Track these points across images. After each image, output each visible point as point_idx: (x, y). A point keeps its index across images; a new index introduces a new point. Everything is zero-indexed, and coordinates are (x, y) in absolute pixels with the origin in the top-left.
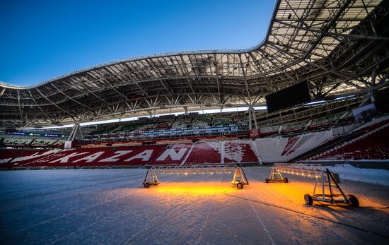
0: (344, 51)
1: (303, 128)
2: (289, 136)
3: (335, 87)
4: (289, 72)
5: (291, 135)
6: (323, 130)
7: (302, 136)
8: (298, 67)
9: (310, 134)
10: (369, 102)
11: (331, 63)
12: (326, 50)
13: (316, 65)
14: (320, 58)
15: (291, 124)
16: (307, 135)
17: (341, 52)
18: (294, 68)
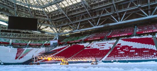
0: (57, 14)
1: (27, 44)
2: (18, 48)
3: (46, 28)
4: (30, 9)
5: (19, 47)
6: (38, 48)
7: (26, 49)
8: (36, 9)
9: (31, 48)
10: (56, 39)
11: (50, 16)
12: (51, 9)
13: (45, 14)
14: (47, 11)
15: (18, 40)
16: (29, 48)
17: (55, 14)
18: (34, 8)
